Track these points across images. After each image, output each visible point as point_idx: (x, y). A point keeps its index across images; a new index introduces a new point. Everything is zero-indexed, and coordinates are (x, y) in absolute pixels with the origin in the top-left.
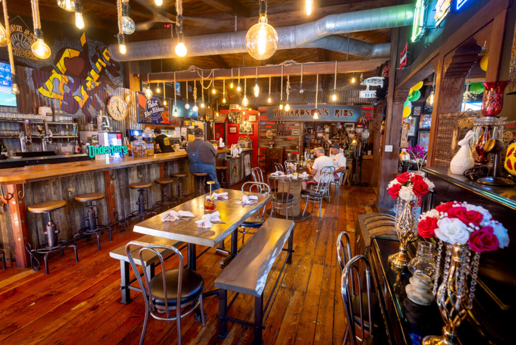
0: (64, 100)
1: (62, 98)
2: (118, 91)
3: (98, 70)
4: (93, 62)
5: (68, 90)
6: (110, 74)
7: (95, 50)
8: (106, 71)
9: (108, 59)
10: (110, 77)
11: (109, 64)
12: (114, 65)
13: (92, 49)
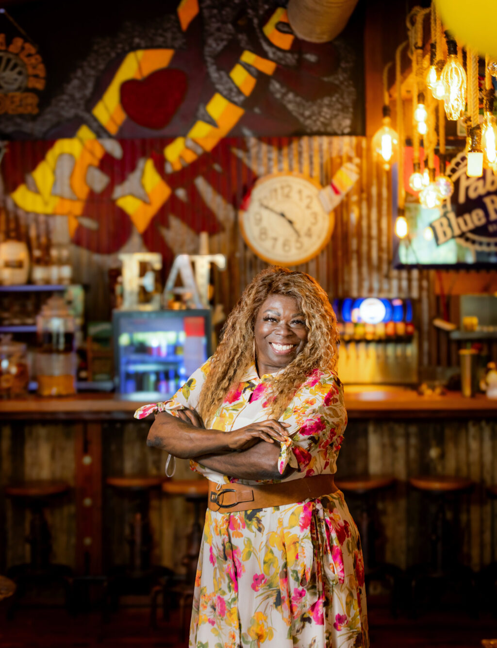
0: (86, 213)
1: (78, 208)
2: (300, 154)
3: (239, 92)
4: (219, 69)
5: (100, 181)
6: (291, 96)
7: (230, 26)
8: (276, 86)
9: (284, 41)
10: (290, 107)
11: (291, 59)
12: (311, 58)
13: (219, 30)
